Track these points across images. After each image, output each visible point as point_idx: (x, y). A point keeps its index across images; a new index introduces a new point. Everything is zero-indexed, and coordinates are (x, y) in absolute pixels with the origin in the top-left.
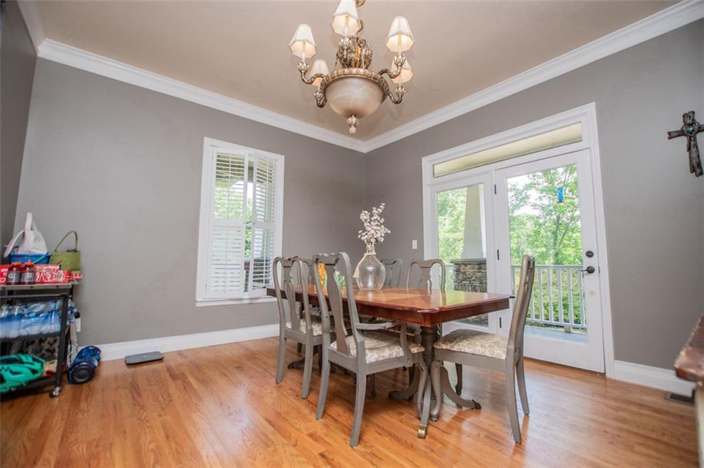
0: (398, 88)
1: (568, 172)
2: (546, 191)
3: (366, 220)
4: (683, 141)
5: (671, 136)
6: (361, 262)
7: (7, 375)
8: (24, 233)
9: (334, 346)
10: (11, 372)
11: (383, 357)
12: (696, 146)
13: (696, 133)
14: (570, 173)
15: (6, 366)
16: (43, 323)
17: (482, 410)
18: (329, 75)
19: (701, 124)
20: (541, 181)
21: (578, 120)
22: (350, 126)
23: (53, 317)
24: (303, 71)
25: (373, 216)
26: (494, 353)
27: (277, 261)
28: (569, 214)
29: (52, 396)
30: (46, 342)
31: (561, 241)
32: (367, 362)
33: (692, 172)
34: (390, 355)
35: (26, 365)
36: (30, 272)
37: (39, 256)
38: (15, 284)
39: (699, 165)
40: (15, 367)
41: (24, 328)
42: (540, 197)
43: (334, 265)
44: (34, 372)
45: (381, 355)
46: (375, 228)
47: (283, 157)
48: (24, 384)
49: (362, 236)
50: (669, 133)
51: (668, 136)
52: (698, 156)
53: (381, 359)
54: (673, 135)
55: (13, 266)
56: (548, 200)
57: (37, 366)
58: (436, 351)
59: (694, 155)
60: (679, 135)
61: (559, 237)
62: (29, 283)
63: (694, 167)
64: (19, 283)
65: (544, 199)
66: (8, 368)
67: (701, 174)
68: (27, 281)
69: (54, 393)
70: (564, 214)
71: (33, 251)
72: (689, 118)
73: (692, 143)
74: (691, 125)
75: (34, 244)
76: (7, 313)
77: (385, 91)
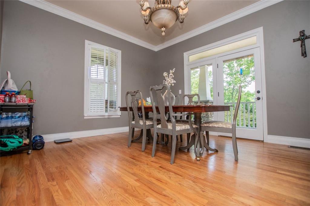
0: (182, 16)
1: (239, 66)
2: (229, 74)
3: (166, 76)
4: (299, 43)
5: (294, 41)
6: (165, 94)
7: (8, 143)
8: (7, 80)
9: (159, 126)
10: (10, 142)
11: (182, 128)
12: (304, 45)
13: (305, 40)
14: (240, 67)
15: (8, 139)
16: (22, 121)
17: (219, 152)
18: (155, 7)
19: (307, 35)
20: (227, 70)
21: (255, 35)
22: (162, 32)
23: (26, 118)
24: (142, 5)
25: (170, 74)
26: (227, 126)
27: (128, 93)
28: (239, 85)
29: (28, 154)
30: (19, 133)
31: (235, 97)
32: (177, 130)
33: (302, 56)
34: (185, 128)
35: (16, 139)
36: (14, 97)
37: (15, 92)
38: (8, 102)
39: (305, 53)
40: (12, 140)
41: (14, 123)
42: (226, 77)
43: (161, 89)
44: (20, 142)
45: (182, 127)
46: (171, 79)
47: (121, 51)
48: (16, 148)
49: (165, 83)
50: (294, 40)
51: (293, 41)
52: (305, 49)
53: (182, 129)
54: (295, 40)
55: (7, 94)
56: (230, 79)
57: (21, 140)
58: (202, 127)
59: (303, 49)
60: (298, 41)
61: (234, 95)
62: (14, 102)
63: (303, 54)
64: (10, 102)
65: (228, 78)
66: (9, 140)
67: (306, 56)
68: (13, 101)
69: (29, 153)
70: (236, 85)
71: (12, 89)
72: (302, 33)
73: (303, 43)
74: (303, 36)
75: (12, 86)
76: (6, 116)
77: (178, 16)
